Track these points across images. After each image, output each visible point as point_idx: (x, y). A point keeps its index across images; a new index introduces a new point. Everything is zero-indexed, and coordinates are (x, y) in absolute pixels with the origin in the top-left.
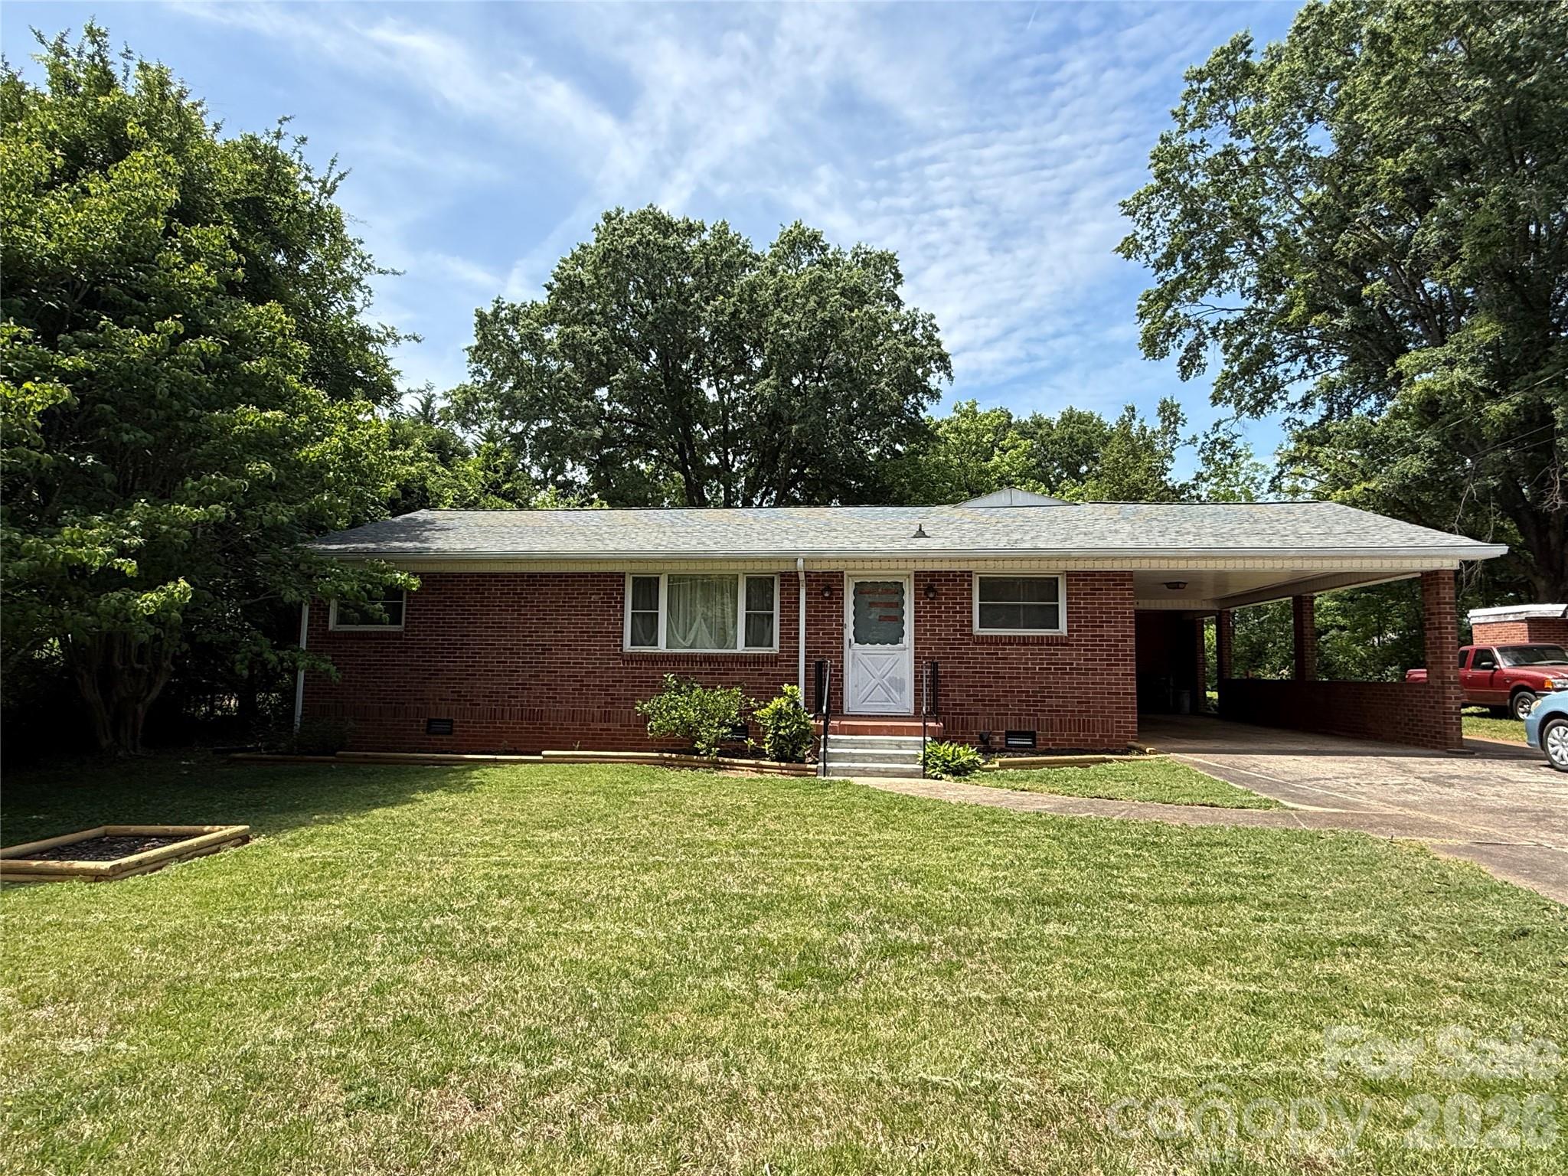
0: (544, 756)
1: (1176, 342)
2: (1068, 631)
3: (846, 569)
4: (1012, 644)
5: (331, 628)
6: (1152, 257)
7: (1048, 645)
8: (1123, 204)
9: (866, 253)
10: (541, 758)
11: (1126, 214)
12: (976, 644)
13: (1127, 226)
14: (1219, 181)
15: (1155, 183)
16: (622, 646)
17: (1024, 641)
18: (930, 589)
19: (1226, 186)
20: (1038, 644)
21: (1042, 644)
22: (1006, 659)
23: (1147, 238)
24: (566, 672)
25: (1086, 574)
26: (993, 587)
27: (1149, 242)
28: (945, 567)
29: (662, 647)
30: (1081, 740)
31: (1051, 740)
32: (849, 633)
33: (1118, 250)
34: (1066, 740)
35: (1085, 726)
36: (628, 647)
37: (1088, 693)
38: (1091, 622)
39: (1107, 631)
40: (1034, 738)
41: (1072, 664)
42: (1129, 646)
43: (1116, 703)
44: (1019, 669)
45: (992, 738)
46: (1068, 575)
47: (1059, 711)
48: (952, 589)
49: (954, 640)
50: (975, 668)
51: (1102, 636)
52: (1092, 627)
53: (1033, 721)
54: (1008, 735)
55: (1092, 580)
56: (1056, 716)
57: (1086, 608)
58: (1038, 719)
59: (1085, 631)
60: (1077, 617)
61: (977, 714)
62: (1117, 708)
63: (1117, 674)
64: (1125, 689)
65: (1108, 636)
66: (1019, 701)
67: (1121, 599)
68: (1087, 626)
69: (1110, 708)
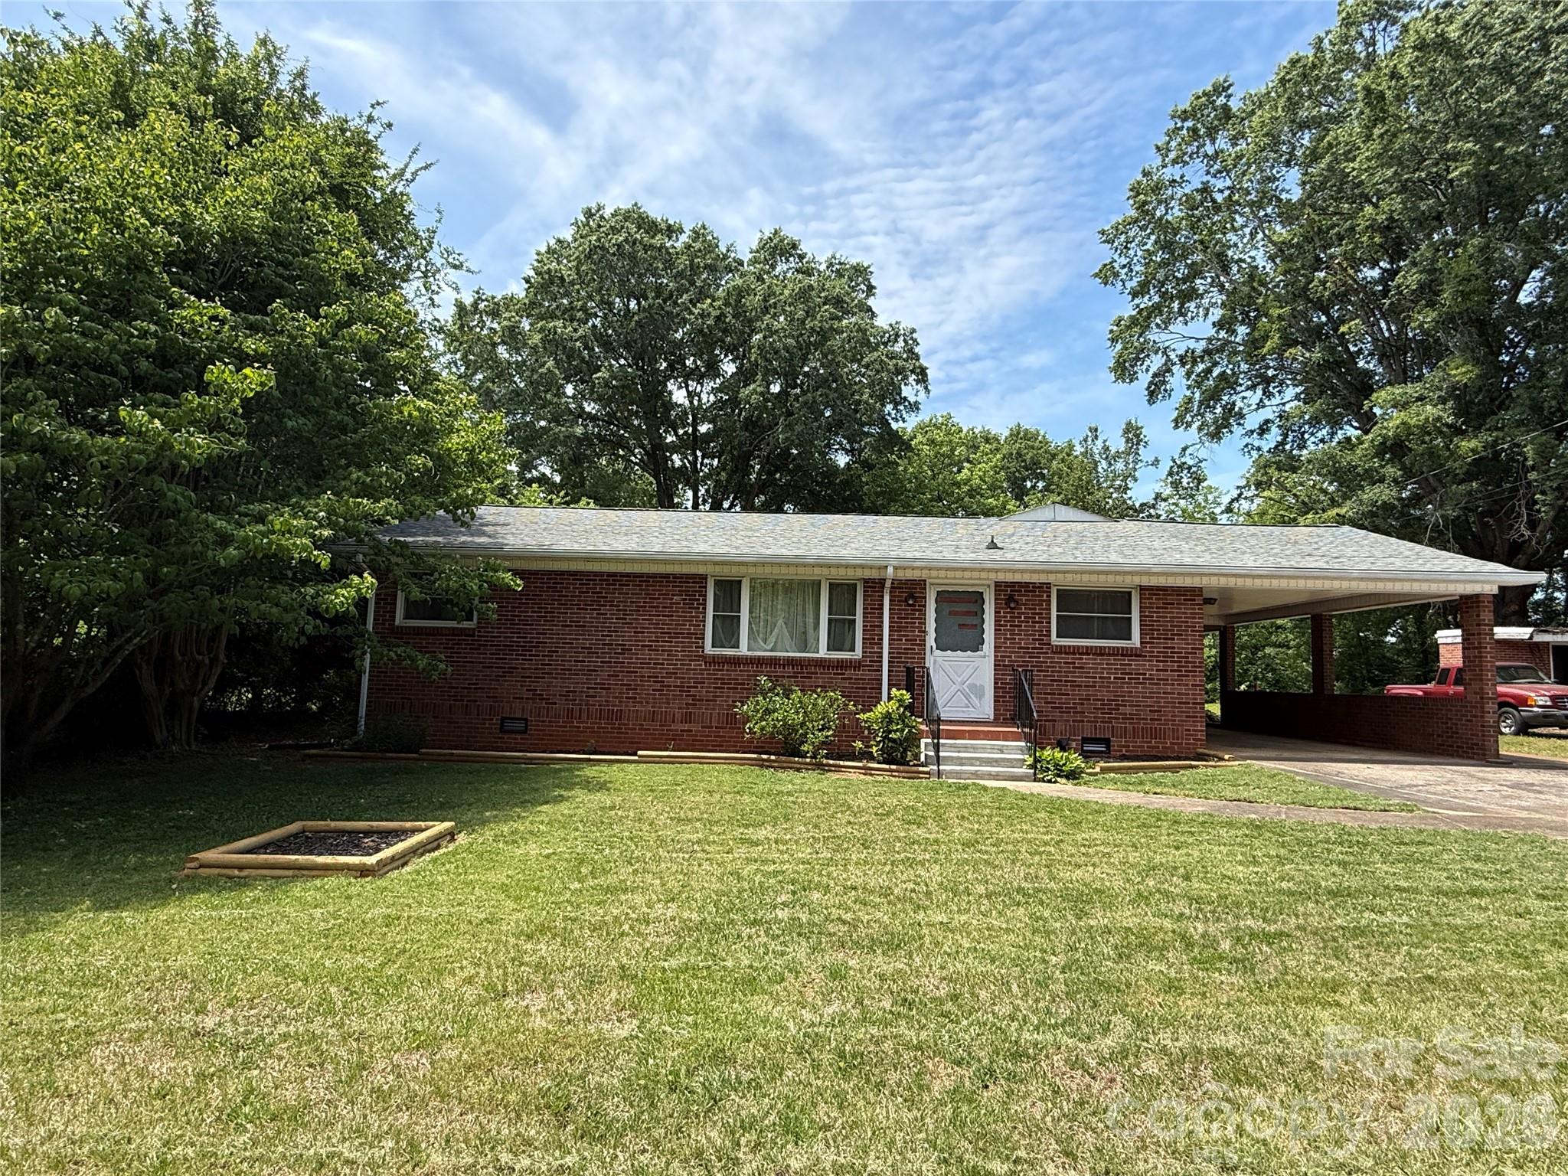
0: (640, 756)
1: (1144, 367)
2: (1141, 643)
3: (930, 578)
4: (1089, 654)
5: (397, 623)
6: (1129, 285)
7: (1122, 655)
8: (1103, 233)
9: (840, 263)
10: (636, 758)
11: (1104, 242)
12: (1055, 653)
13: (1105, 254)
14: (1193, 216)
15: (1133, 213)
16: (703, 647)
17: (1101, 652)
18: (1010, 599)
19: (1199, 220)
20: (1113, 655)
21: (1117, 655)
22: (1083, 668)
23: (1124, 266)
24: (646, 673)
25: (1159, 588)
26: (1068, 598)
27: (1126, 270)
28: (1026, 578)
29: (744, 650)
30: (1153, 747)
31: (1124, 746)
32: (931, 640)
33: (1096, 275)
34: (1139, 747)
35: (1155, 733)
36: (709, 649)
37: (1159, 702)
38: (1163, 634)
39: (1178, 643)
40: (1108, 744)
41: (1145, 674)
42: (1198, 658)
43: (1186, 712)
44: (1095, 678)
45: (1069, 744)
46: (1142, 589)
47: (1133, 719)
48: (1032, 600)
49: (1033, 648)
50: (1053, 676)
51: (1174, 648)
52: (1164, 639)
53: (1108, 728)
54: (1084, 741)
55: (1164, 595)
56: (1130, 723)
57: (1158, 621)
58: (1113, 727)
59: (1158, 643)
60: (1151, 630)
61: (1054, 721)
62: (1187, 717)
63: (1187, 685)
64: (1194, 699)
65: (1179, 648)
66: (1095, 709)
67: (1191, 613)
68: (1159, 639)
69: (1181, 717)
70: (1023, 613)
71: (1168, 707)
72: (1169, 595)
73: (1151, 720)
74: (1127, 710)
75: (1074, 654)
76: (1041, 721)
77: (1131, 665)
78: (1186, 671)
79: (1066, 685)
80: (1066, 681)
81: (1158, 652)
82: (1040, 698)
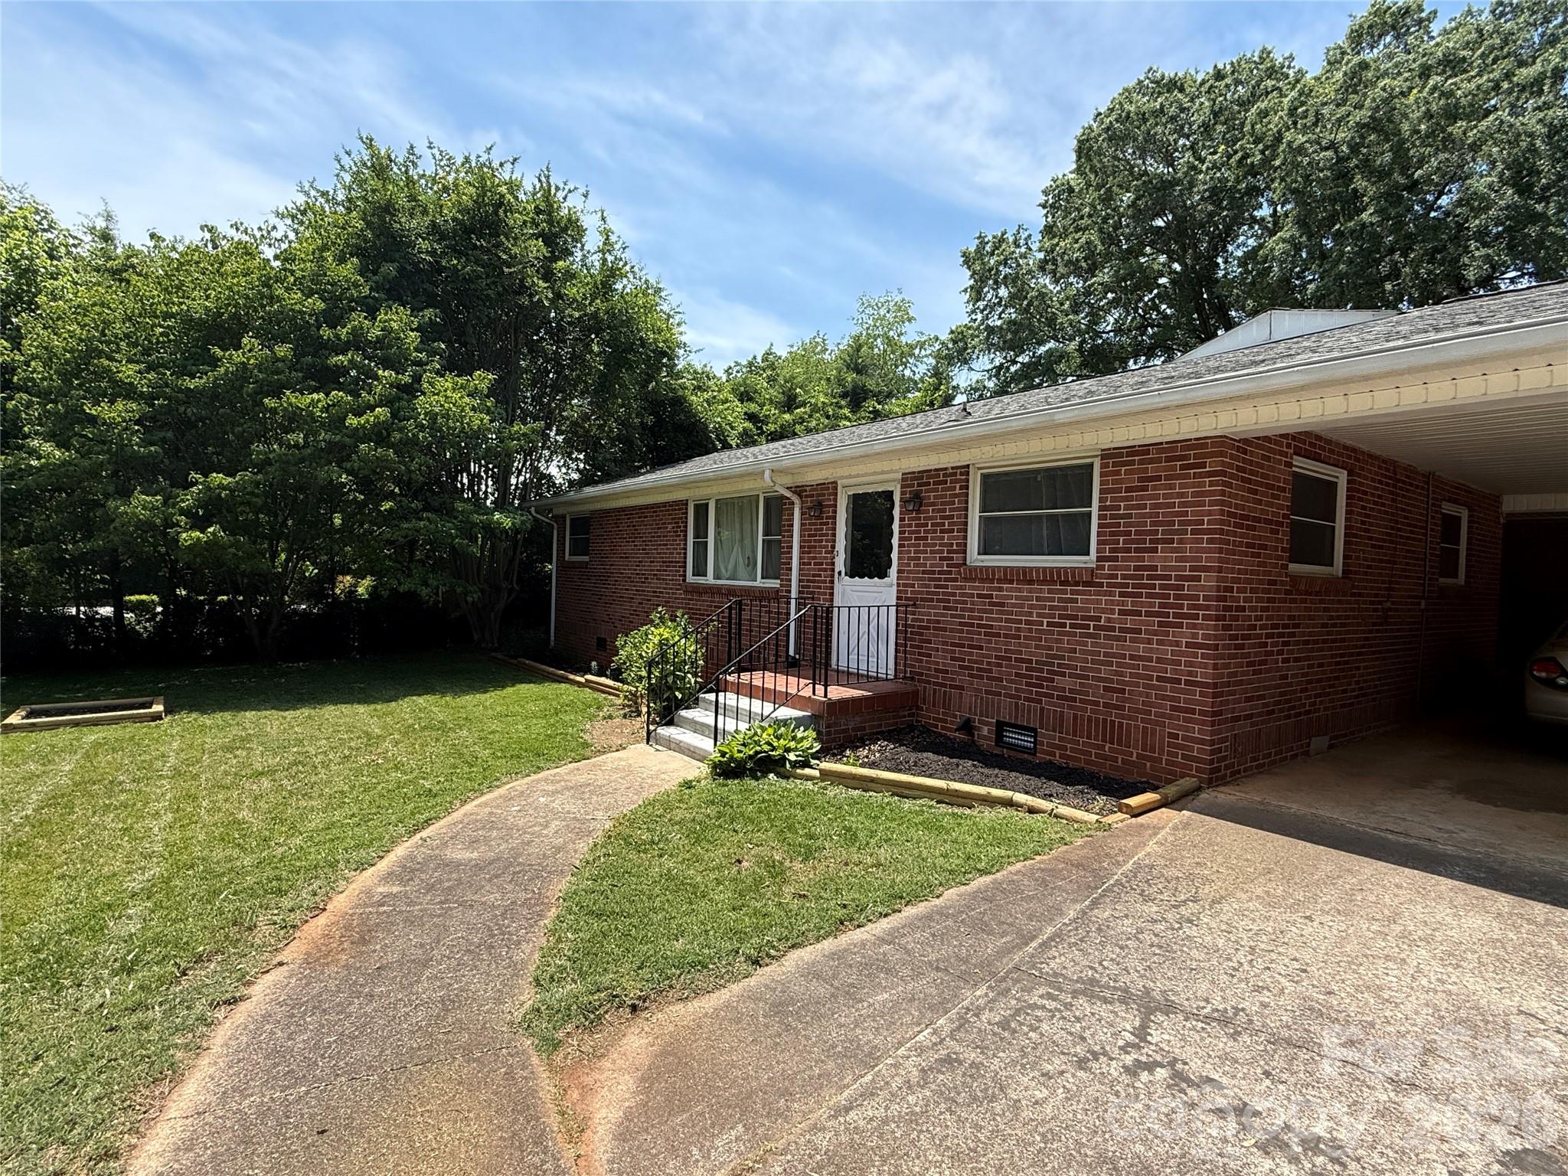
0: (586, 680)
2: (1099, 559)
5: (566, 558)
7: (1062, 583)
10: (583, 680)
16: (685, 576)
18: (917, 497)
22: (1003, 605)
25: (1133, 451)
26: (1000, 487)
28: (933, 462)
29: (710, 579)
31: (1059, 747)
32: (840, 562)
34: (1084, 753)
36: (690, 578)
37: (1121, 674)
38: (1138, 542)
39: (1163, 559)
40: (1035, 737)
41: (1099, 619)
42: (1203, 588)
43: (1173, 699)
44: (1020, 622)
45: (979, 729)
46: (1103, 457)
47: (1074, 700)
48: (942, 497)
49: (940, 573)
50: (963, 617)
51: (1155, 569)
52: (1137, 550)
53: (1035, 710)
54: (1000, 726)
55: (1141, 462)
56: (1070, 707)
57: (1130, 516)
58: (1042, 709)
59: (1124, 559)
60: (1112, 534)
61: (962, 688)
62: (1173, 709)
63: (1178, 644)
64: (1190, 674)
65: (1164, 568)
66: (1017, 675)
67: (1195, 494)
68: (1129, 551)
69: (1160, 706)
70: (931, 518)
71: (1137, 685)
72: (1151, 461)
73: (1106, 705)
74: (1066, 682)
75: (992, 581)
76: (945, 686)
77: (1076, 601)
78: (1176, 616)
79: (979, 633)
80: (979, 626)
81: (1124, 577)
82: (946, 651)
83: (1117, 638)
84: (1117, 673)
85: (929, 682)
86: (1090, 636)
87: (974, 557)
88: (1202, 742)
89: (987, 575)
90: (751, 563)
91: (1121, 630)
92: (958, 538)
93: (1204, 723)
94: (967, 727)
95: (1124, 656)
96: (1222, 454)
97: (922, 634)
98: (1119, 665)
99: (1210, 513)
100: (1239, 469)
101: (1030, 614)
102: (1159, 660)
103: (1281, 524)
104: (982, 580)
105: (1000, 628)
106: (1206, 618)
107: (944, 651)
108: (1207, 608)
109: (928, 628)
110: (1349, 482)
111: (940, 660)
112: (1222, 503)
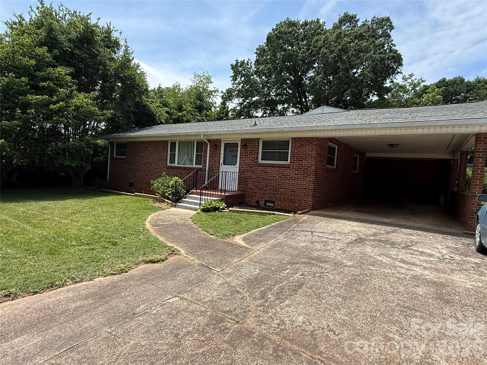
2: (291, 162)
3: (222, 138)
5: (114, 157)
7: (282, 167)
10: (134, 195)
12: (258, 166)
17: (273, 166)
18: (245, 145)
20: (278, 167)
22: (267, 172)
26: (267, 144)
28: (250, 137)
29: (176, 164)
30: (290, 206)
31: (280, 205)
32: (222, 161)
34: (285, 206)
35: (292, 201)
36: (169, 164)
38: (299, 159)
39: (304, 162)
40: (274, 203)
41: (290, 176)
42: (312, 169)
43: (305, 193)
44: (271, 176)
45: (260, 202)
46: (292, 139)
47: (284, 194)
48: (252, 145)
49: (251, 164)
50: (257, 175)
51: (302, 165)
52: (299, 161)
53: (274, 197)
54: (266, 201)
55: (300, 141)
56: (283, 196)
57: (297, 153)
58: (276, 197)
59: (296, 162)
60: (294, 157)
61: (256, 193)
62: (305, 195)
63: (306, 181)
64: (309, 187)
65: (304, 165)
66: (270, 189)
67: (311, 149)
68: (297, 160)
69: (302, 194)
70: (249, 151)
71: (298, 190)
72: (302, 141)
73: (291, 195)
74: (282, 190)
75: (265, 167)
76: (252, 192)
77: (285, 171)
78: (306, 175)
79: (261, 179)
80: (261, 177)
81: (296, 166)
82: (252, 184)
83: (294, 180)
84: (293, 188)
85: (247, 192)
86: (288, 179)
87: (260, 161)
88: (311, 201)
89: (264, 165)
90: (191, 160)
91: (295, 178)
92: (256, 156)
93: (311, 197)
94: (258, 202)
95: (295, 184)
96: (317, 141)
97: (246, 180)
98: (294, 186)
99: (314, 153)
100: (320, 144)
101: (274, 175)
102: (302, 185)
103: (326, 156)
104: (262, 166)
105: (267, 178)
106: (312, 175)
107: (251, 184)
108: (313, 173)
109: (247, 178)
110: (338, 148)
111: (250, 186)
112: (316, 151)
